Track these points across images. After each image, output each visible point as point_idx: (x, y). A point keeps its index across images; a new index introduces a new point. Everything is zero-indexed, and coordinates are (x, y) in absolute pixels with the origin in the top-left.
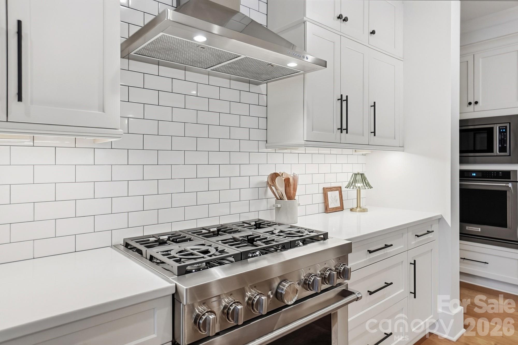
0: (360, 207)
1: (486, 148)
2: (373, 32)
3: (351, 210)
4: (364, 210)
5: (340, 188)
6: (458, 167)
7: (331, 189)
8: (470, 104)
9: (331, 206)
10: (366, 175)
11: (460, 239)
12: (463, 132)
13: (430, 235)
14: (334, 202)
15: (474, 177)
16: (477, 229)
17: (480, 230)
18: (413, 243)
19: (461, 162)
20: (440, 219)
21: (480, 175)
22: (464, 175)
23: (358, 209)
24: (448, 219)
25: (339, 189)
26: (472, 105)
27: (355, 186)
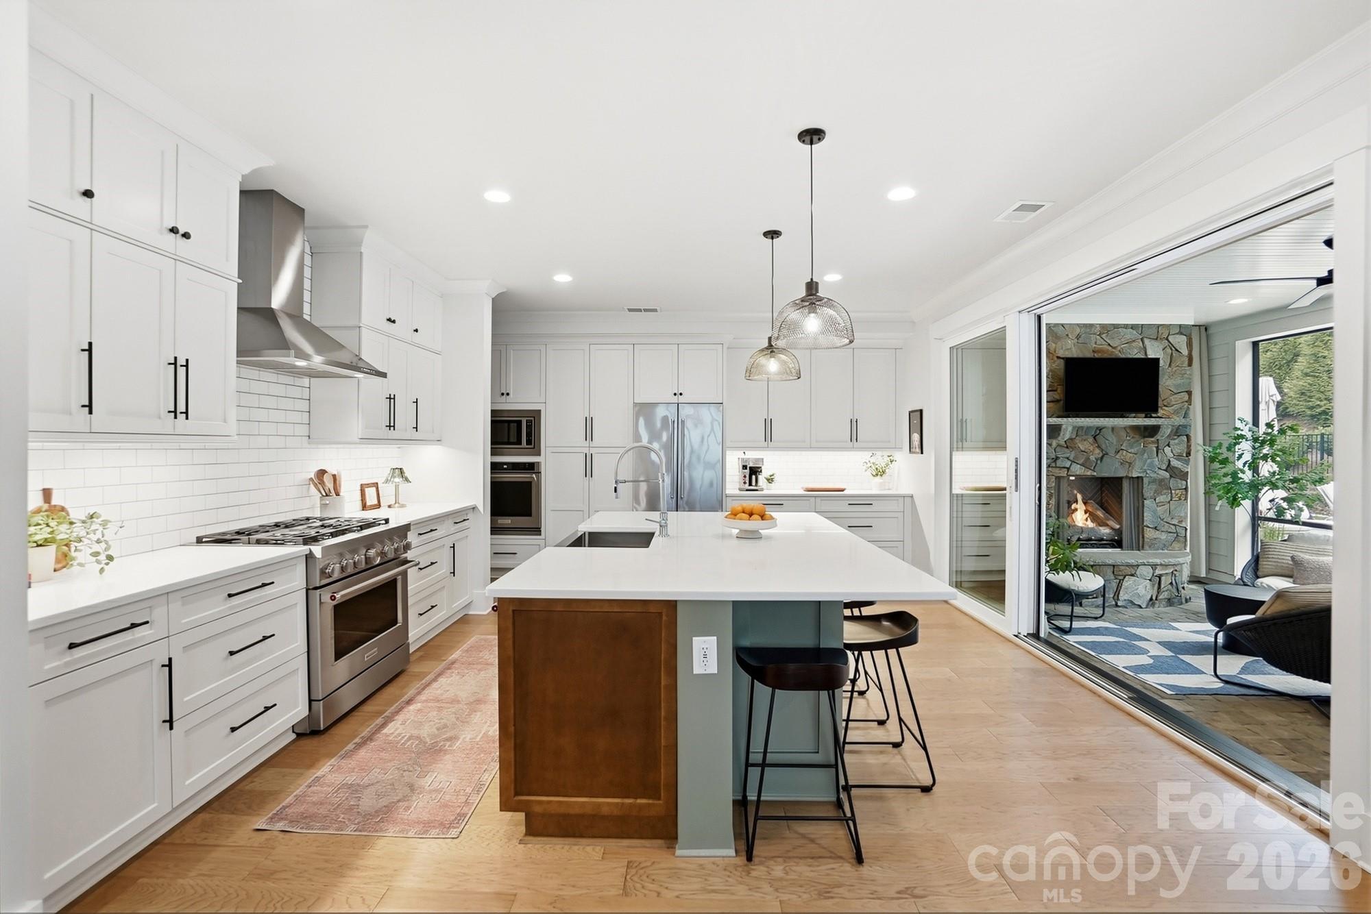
0: (399, 503)
1: (515, 441)
2: (416, 331)
3: (389, 506)
4: (403, 506)
5: (377, 483)
6: (489, 459)
7: (369, 485)
8: (503, 394)
9: (369, 503)
10: (405, 470)
11: (491, 534)
12: (494, 423)
13: (466, 523)
14: (371, 499)
15: (505, 469)
16: (506, 521)
17: (510, 521)
18: (452, 529)
19: (493, 454)
20: (474, 508)
21: (511, 467)
22: (495, 467)
23: (397, 505)
24: (481, 508)
25: (376, 485)
26: (505, 396)
27: (393, 481)
